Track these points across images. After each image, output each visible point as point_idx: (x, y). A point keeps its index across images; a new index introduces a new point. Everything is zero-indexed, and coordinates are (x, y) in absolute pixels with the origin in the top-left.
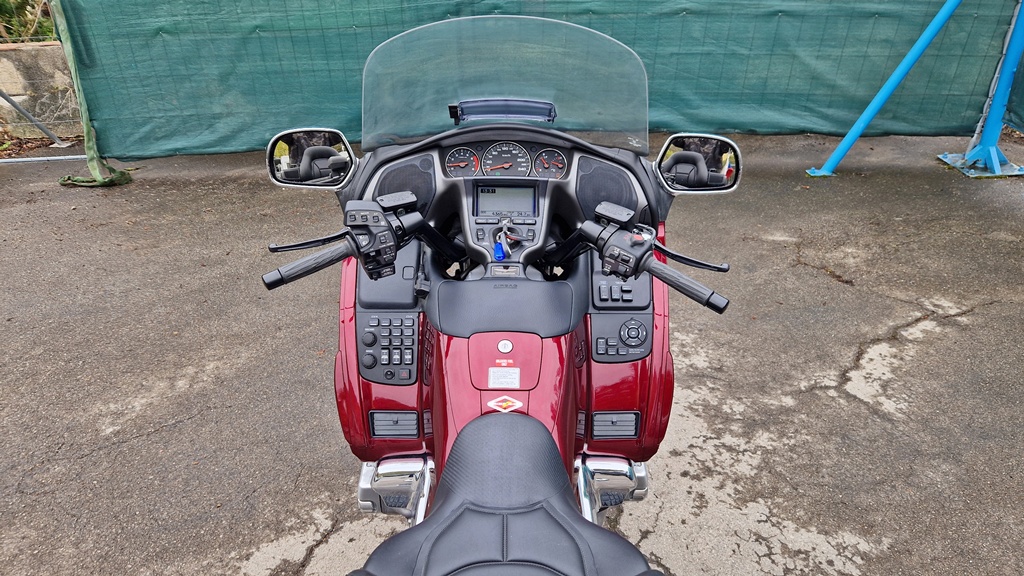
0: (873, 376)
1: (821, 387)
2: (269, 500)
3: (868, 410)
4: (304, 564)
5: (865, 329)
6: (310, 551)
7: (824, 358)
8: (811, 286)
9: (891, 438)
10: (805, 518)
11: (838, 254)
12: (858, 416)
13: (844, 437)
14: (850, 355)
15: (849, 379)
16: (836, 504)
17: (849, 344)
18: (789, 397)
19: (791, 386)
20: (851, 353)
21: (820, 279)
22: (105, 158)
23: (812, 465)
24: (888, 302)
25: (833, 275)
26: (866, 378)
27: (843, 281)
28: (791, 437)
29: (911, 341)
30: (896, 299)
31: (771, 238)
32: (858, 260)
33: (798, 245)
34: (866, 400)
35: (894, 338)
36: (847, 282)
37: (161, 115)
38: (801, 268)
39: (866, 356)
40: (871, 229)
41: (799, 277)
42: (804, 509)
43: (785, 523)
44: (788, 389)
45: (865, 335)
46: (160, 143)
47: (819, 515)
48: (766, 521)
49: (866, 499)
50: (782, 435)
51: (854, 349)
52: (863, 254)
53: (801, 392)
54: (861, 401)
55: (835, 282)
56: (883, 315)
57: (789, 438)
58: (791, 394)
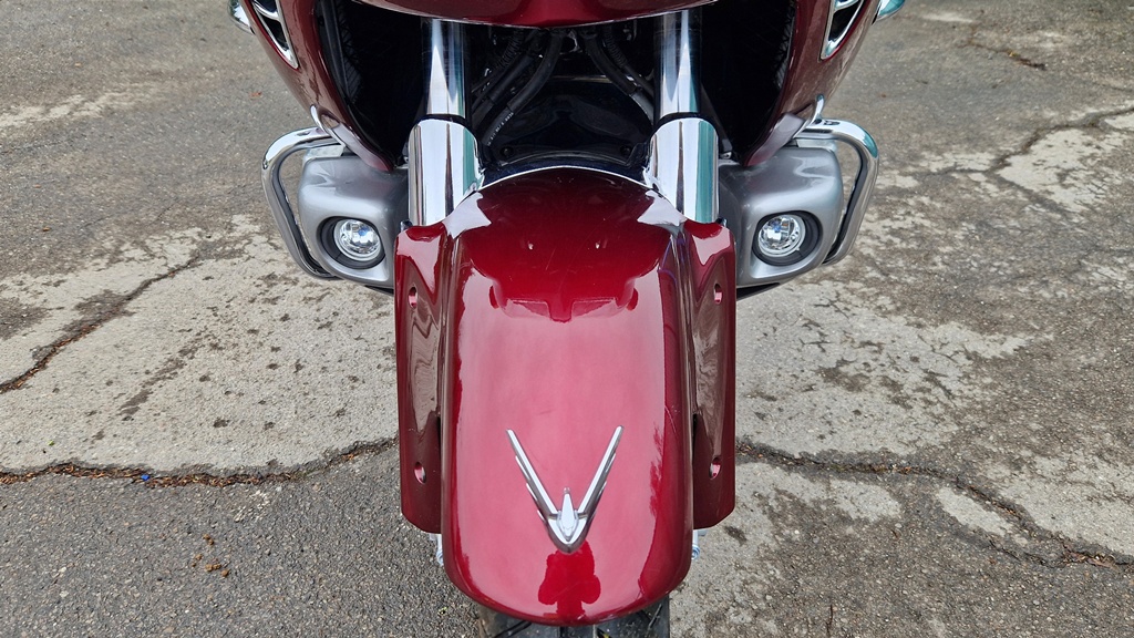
0: (1046, 165)
1: (962, 171)
2: (116, 229)
3: (1030, 198)
4: (129, 298)
5: (1049, 114)
6: (147, 284)
7: (975, 142)
8: (981, 67)
9: (1055, 231)
10: (891, 308)
11: (1032, 39)
12: (1011, 204)
13: (980, 224)
14: (1018, 139)
15: (1009, 165)
16: (946, 296)
17: (1019, 129)
18: (910, 178)
19: (914, 166)
20: (1020, 138)
21: (996, 62)
23: (921, 251)
24: (1094, 89)
25: (1017, 58)
26: (1035, 164)
27: (1030, 65)
28: (898, 219)
29: (1118, 130)
30: (1107, 87)
31: (934, 17)
32: (1060, 45)
33: (973, 27)
34: (1027, 187)
35: (1093, 125)
36: (1036, 66)
38: (970, 51)
39: (1042, 142)
40: (1089, 16)
41: (965, 58)
42: (892, 297)
43: (856, 311)
44: (911, 169)
45: (1048, 121)
47: (914, 306)
48: (828, 306)
49: (993, 293)
50: (884, 216)
51: (1027, 134)
52: (1068, 39)
53: (929, 173)
54: (1019, 188)
55: (1017, 64)
56: (1082, 102)
57: (893, 220)
58: (913, 175)
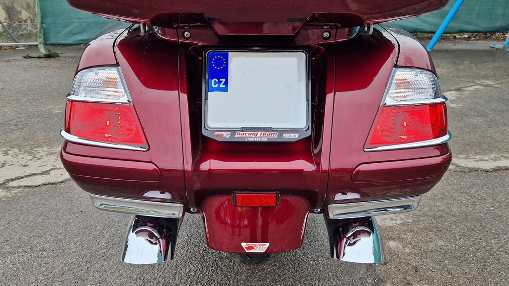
22: (46, 44)
37: (77, 21)
46: (75, 36)
